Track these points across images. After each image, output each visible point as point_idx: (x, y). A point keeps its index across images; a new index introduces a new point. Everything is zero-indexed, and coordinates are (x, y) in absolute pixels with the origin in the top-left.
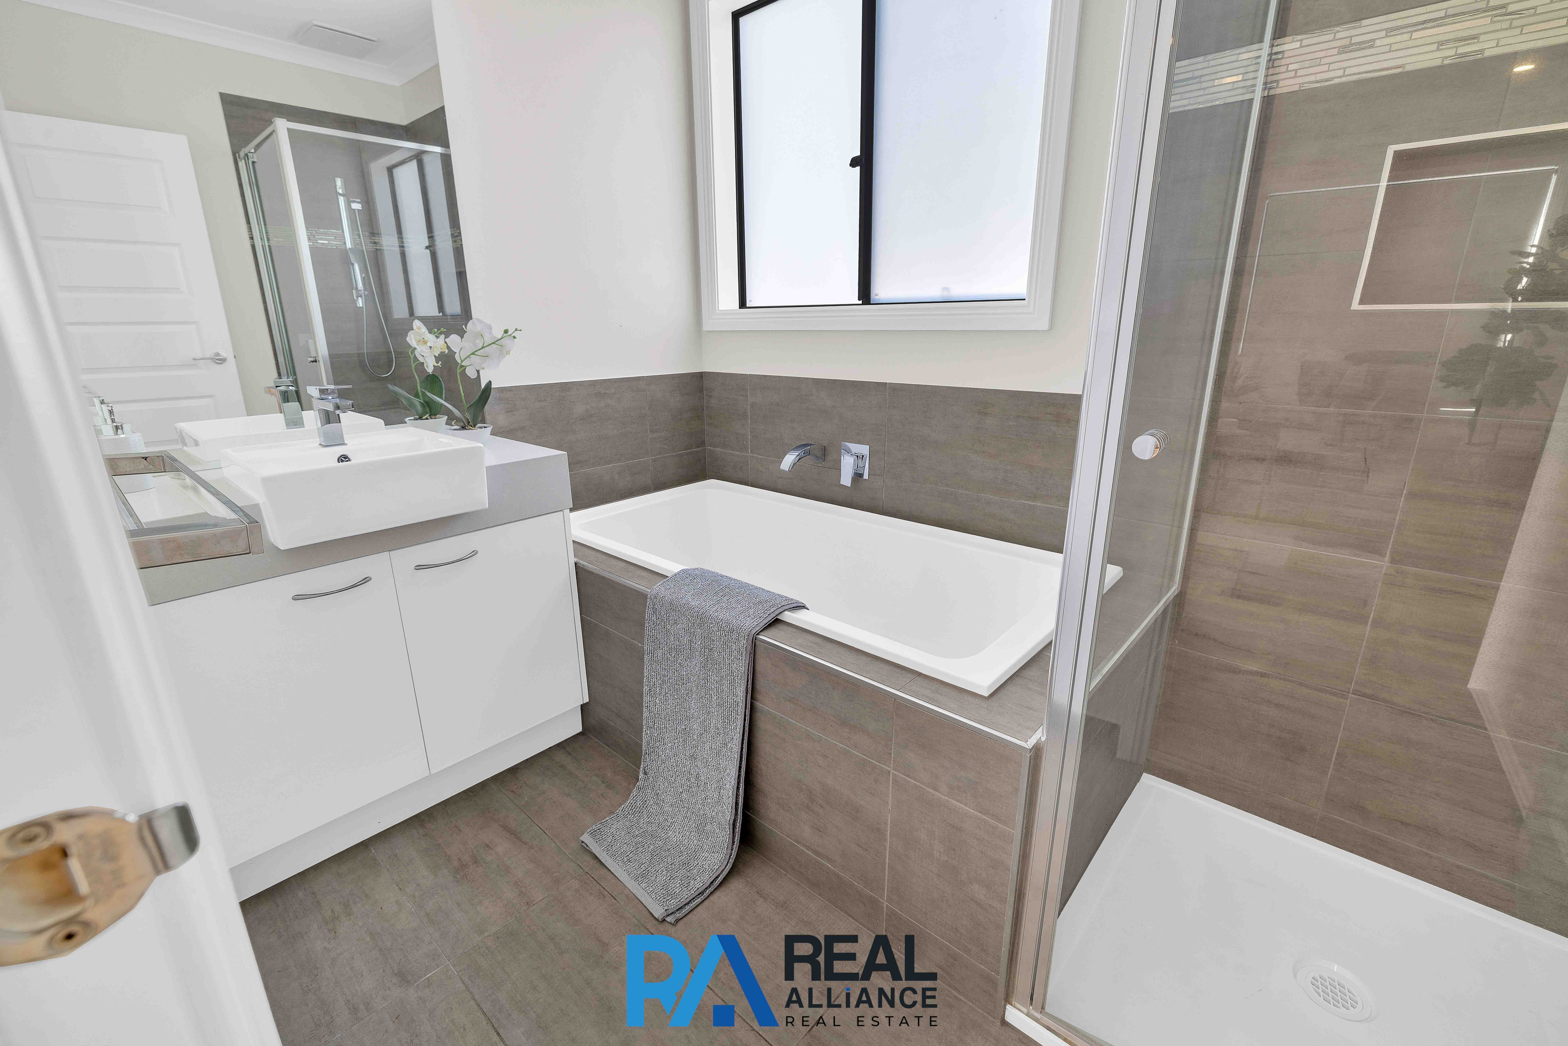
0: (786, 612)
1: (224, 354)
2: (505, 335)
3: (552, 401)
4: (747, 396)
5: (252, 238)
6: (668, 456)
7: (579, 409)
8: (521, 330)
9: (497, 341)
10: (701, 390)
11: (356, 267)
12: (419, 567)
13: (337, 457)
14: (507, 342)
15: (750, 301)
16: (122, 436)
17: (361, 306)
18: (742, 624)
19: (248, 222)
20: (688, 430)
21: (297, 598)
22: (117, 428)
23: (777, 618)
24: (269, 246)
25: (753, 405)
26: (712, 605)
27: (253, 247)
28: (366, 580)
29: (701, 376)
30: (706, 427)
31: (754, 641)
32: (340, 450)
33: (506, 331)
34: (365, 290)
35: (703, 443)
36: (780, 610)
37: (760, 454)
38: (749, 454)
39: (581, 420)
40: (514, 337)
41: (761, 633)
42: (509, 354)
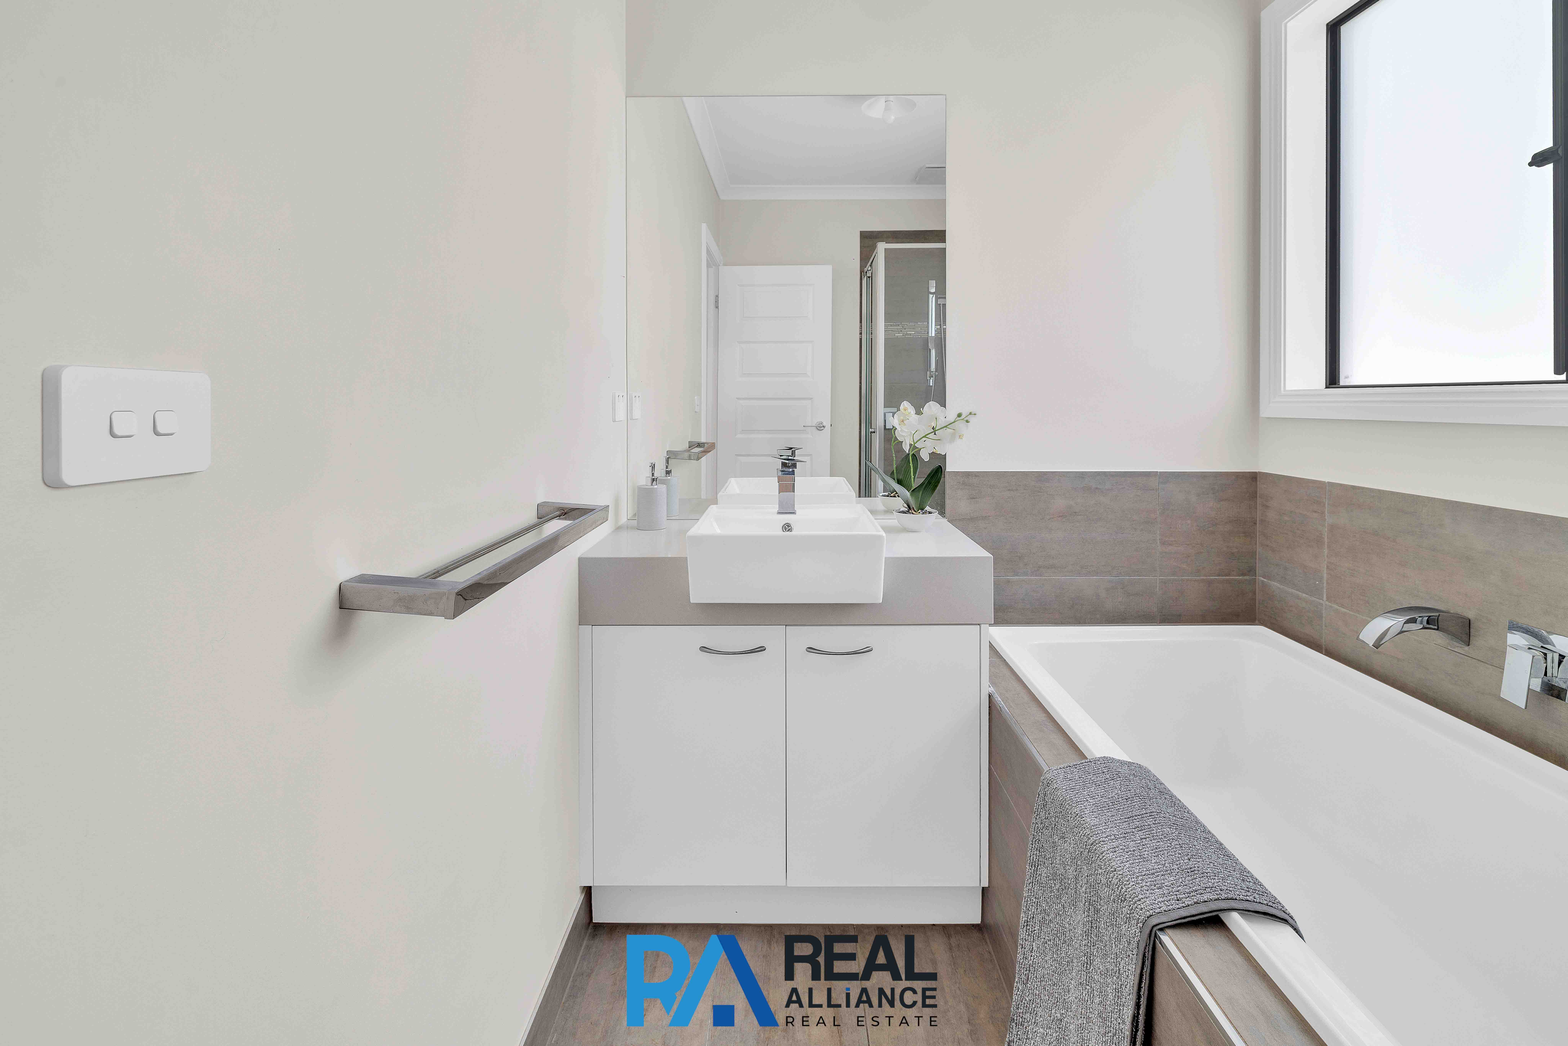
0: (1235, 915)
1: (824, 424)
2: (958, 418)
3: (1025, 491)
4: (1323, 513)
5: (861, 334)
6: (1188, 580)
7: (1060, 503)
8: (975, 414)
9: (949, 424)
10: (1253, 496)
11: (933, 352)
12: (811, 649)
13: (782, 525)
14: (960, 425)
15: (1347, 377)
16: (656, 487)
17: (931, 385)
18: (1140, 897)
19: (861, 322)
20: (1225, 549)
21: (703, 649)
22: (653, 480)
23: (1217, 916)
24: (871, 339)
25: (1333, 528)
26: (1113, 837)
27: (861, 340)
28: (762, 649)
29: (1254, 477)
30: (1259, 549)
31: (1152, 939)
32: (787, 518)
33: (959, 415)
34: (936, 370)
35: (1252, 571)
36: (1233, 904)
37: (1342, 606)
38: (1324, 602)
39: (1060, 516)
40: (967, 422)
41: (1169, 931)
42: (962, 439)
